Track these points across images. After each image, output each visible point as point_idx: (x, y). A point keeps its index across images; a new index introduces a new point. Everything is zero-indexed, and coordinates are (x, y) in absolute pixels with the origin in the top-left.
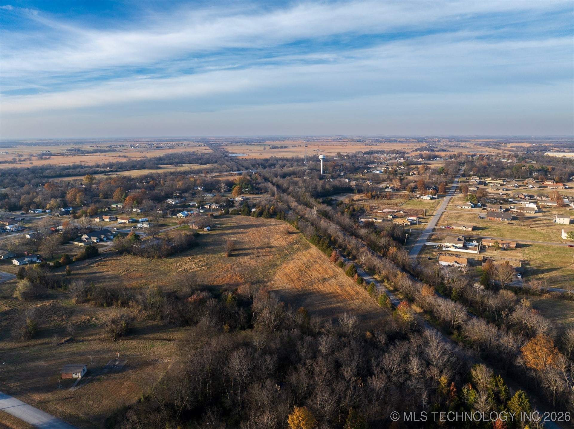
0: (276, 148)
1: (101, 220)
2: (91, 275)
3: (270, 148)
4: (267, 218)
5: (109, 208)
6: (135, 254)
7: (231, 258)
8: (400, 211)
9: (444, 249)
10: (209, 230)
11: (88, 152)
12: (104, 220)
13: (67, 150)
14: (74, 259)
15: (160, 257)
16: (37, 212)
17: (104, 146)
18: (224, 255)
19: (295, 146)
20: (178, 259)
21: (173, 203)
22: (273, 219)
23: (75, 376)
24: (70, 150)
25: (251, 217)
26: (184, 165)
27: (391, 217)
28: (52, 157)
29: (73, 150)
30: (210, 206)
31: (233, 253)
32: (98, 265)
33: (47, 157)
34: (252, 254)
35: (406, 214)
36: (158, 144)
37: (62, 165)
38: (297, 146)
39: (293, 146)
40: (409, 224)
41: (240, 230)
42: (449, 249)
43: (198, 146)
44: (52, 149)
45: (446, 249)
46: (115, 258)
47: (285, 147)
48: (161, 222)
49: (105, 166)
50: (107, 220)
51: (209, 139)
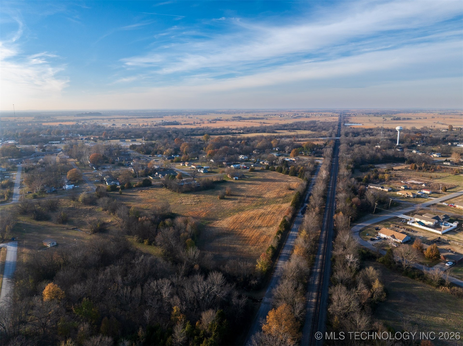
0: (399, 119)
1: (183, 165)
3: (392, 120)
4: (292, 176)
5: (198, 157)
6: (169, 189)
7: (222, 200)
8: (422, 184)
9: (408, 223)
10: (236, 179)
11: (244, 119)
14: (134, 186)
15: (179, 192)
17: (261, 115)
18: (218, 197)
19: (420, 118)
20: (189, 195)
21: (243, 158)
22: (296, 177)
23: (48, 245)
24: (234, 117)
25: (281, 174)
26: (296, 131)
27: (404, 188)
28: (218, 122)
29: (236, 117)
30: (263, 163)
31: (225, 197)
32: (142, 191)
33: (214, 122)
34: (237, 199)
35: (428, 187)
36: (302, 114)
37: (216, 127)
38: (422, 118)
39: (417, 118)
40: (412, 196)
42: (413, 225)
43: (331, 116)
44: (224, 116)
45: (411, 224)
46: (156, 189)
47: (408, 119)
48: (213, 170)
49: (241, 129)
50: (186, 165)
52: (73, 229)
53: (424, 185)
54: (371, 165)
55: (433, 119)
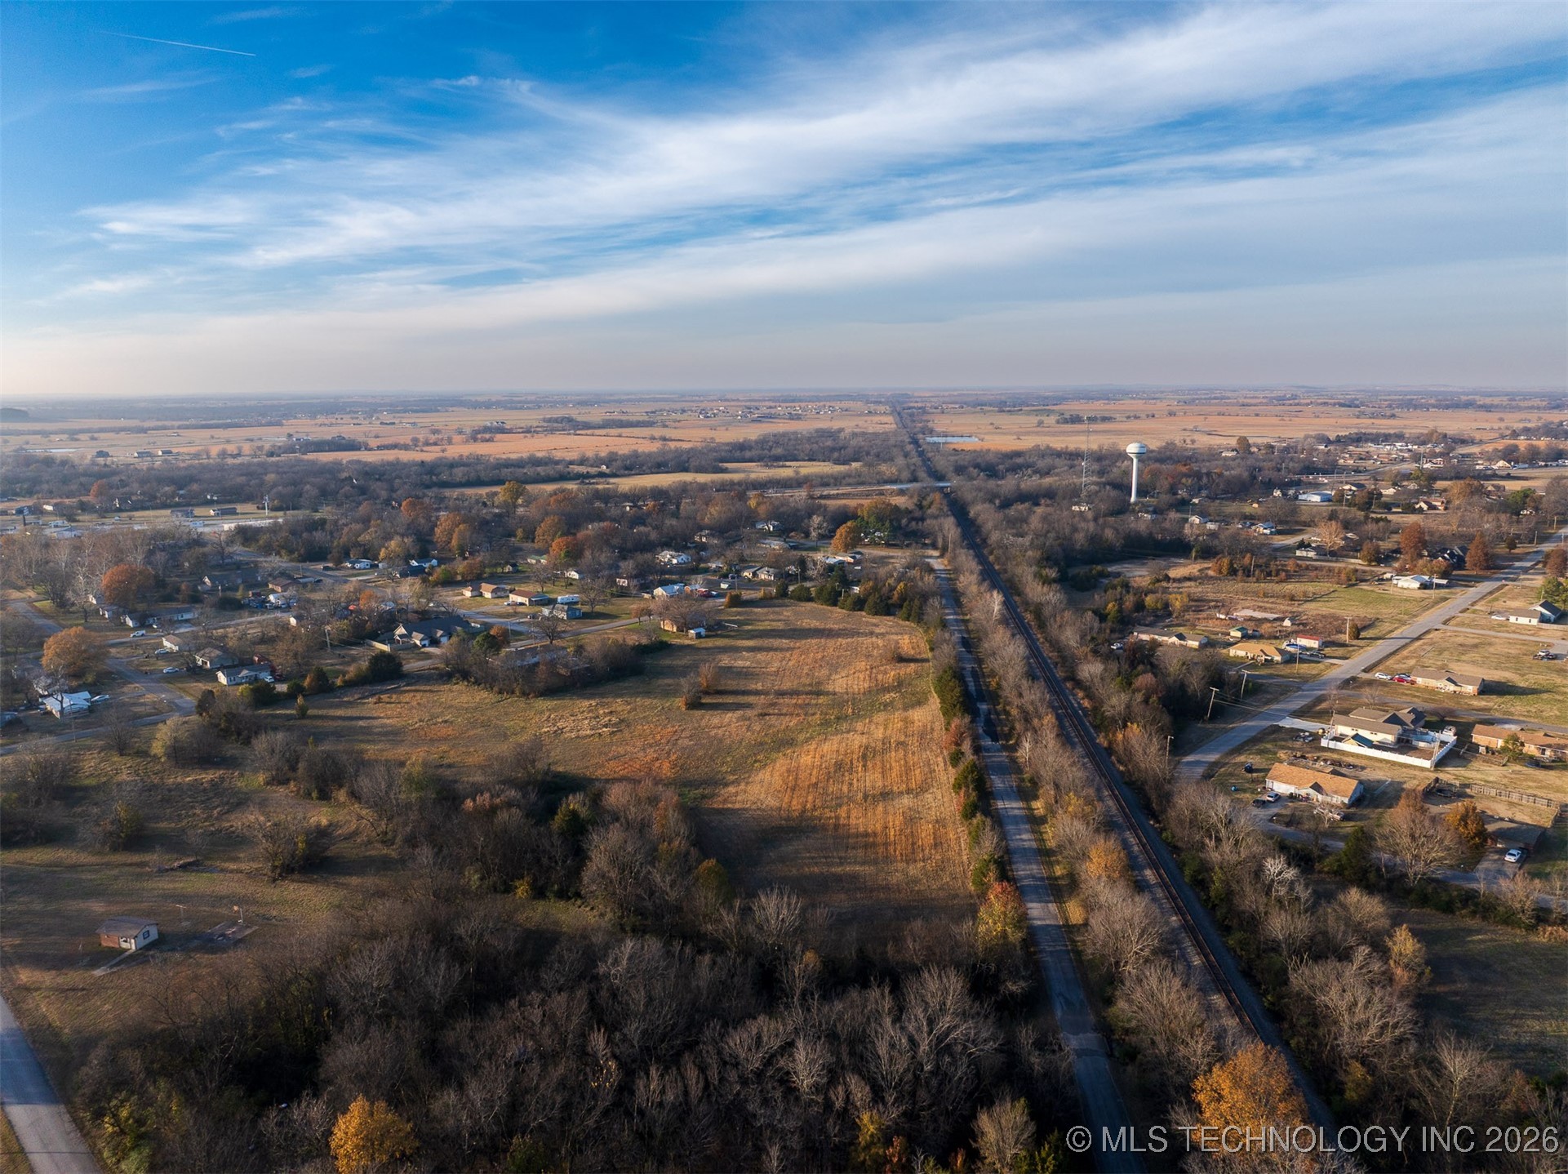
0: (1076, 420)
1: (475, 593)
2: (347, 723)
3: (1058, 422)
4: (876, 614)
5: (514, 565)
6: (477, 683)
7: (698, 713)
8: (1282, 620)
9: (1324, 743)
10: (699, 636)
11: (587, 426)
12: (481, 595)
13: (544, 420)
14: (339, 682)
15: (524, 694)
16: (357, 566)
17: (637, 413)
18: (679, 702)
19: (1136, 417)
20: (567, 702)
21: (675, 561)
22: (891, 618)
23: (124, 945)
24: (550, 420)
25: (837, 609)
26: (788, 463)
27: (1239, 634)
28: (499, 436)
29: (556, 420)
30: (755, 574)
31: (706, 700)
32: (379, 701)
33: (487, 436)
34: (749, 706)
35: (1301, 627)
36: (771, 407)
37: (504, 457)
38: (1143, 416)
39: (1128, 417)
40: (1278, 658)
41: (776, 642)
42: (1341, 746)
43: (866, 415)
44: (512, 418)
45: (1332, 745)
46: (428, 688)
47: (1105, 419)
48: (598, 608)
49: (599, 462)
50: (488, 595)
51: (916, 394)
52: (184, 867)
53: (1287, 623)
54: (1099, 568)
55: (1172, 418)
